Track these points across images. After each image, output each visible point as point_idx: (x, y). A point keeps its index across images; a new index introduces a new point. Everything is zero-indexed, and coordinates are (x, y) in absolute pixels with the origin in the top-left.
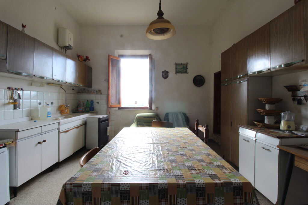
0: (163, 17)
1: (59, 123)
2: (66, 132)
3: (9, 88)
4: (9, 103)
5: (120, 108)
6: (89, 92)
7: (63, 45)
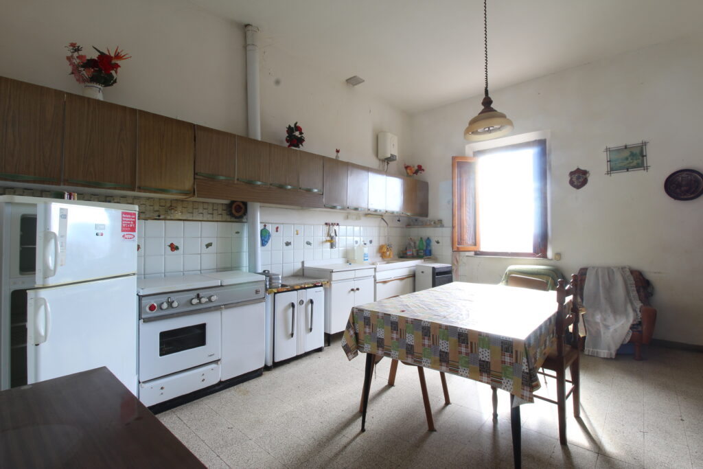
1: (375, 269)
2: (385, 282)
3: (326, 224)
4: (326, 241)
5: (477, 253)
6: (424, 225)
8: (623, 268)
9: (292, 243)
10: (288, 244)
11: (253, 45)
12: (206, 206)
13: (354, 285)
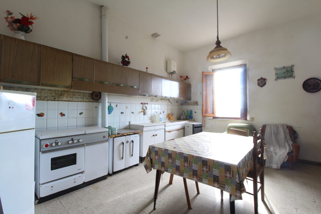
0: (221, 45)
1: (165, 125)
2: (170, 132)
3: (142, 103)
4: (142, 112)
5: (214, 118)
6: (189, 104)
7: (170, 72)
8: (283, 125)
9: (124, 113)
10: (122, 113)
11: (105, 16)
12: (80, 94)
13: (155, 133)
